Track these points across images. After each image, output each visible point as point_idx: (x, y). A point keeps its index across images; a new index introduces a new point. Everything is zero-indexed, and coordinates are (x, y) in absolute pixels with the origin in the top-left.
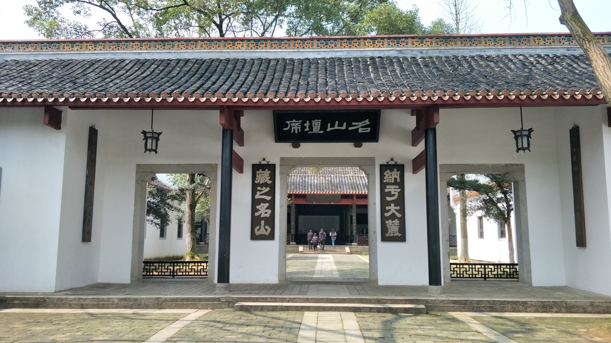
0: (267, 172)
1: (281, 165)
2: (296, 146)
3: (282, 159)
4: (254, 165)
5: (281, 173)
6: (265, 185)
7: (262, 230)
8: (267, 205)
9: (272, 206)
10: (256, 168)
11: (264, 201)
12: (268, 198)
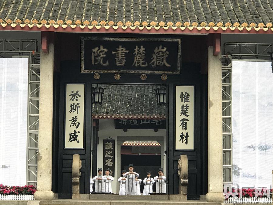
0: (111, 144)
2: (125, 130)
3: (118, 137)
4: (104, 140)
5: (118, 144)
6: (110, 150)
8: (111, 160)
9: (113, 161)
10: (105, 142)
11: (109, 158)
12: (111, 157)
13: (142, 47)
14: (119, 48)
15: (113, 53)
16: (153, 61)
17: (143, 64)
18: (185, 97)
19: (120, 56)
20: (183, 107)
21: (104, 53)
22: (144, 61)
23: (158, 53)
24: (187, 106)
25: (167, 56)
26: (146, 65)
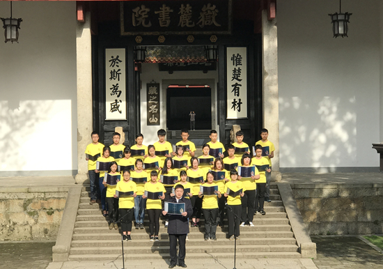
0: (155, 88)
1: (162, 84)
2: (171, 73)
3: (163, 80)
4: (147, 84)
5: (163, 88)
6: (154, 95)
7: (154, 120)
8: (155, 106)
9: (158, 107)
10: (149, 86)
11: (154, 104)
12: (156, 102)
13: (188, 5)
14: (162, 7)
15: (156, 13)
16: (200, 21)
17: (190, 24)
18: (237, 60)
19: (164, 16)
20: (235, 71)
21: (146, 13)
22: (190, 21)
23: (207, 11)
24: (239, 70)
25: (216, 15)
26: (193, 25)
